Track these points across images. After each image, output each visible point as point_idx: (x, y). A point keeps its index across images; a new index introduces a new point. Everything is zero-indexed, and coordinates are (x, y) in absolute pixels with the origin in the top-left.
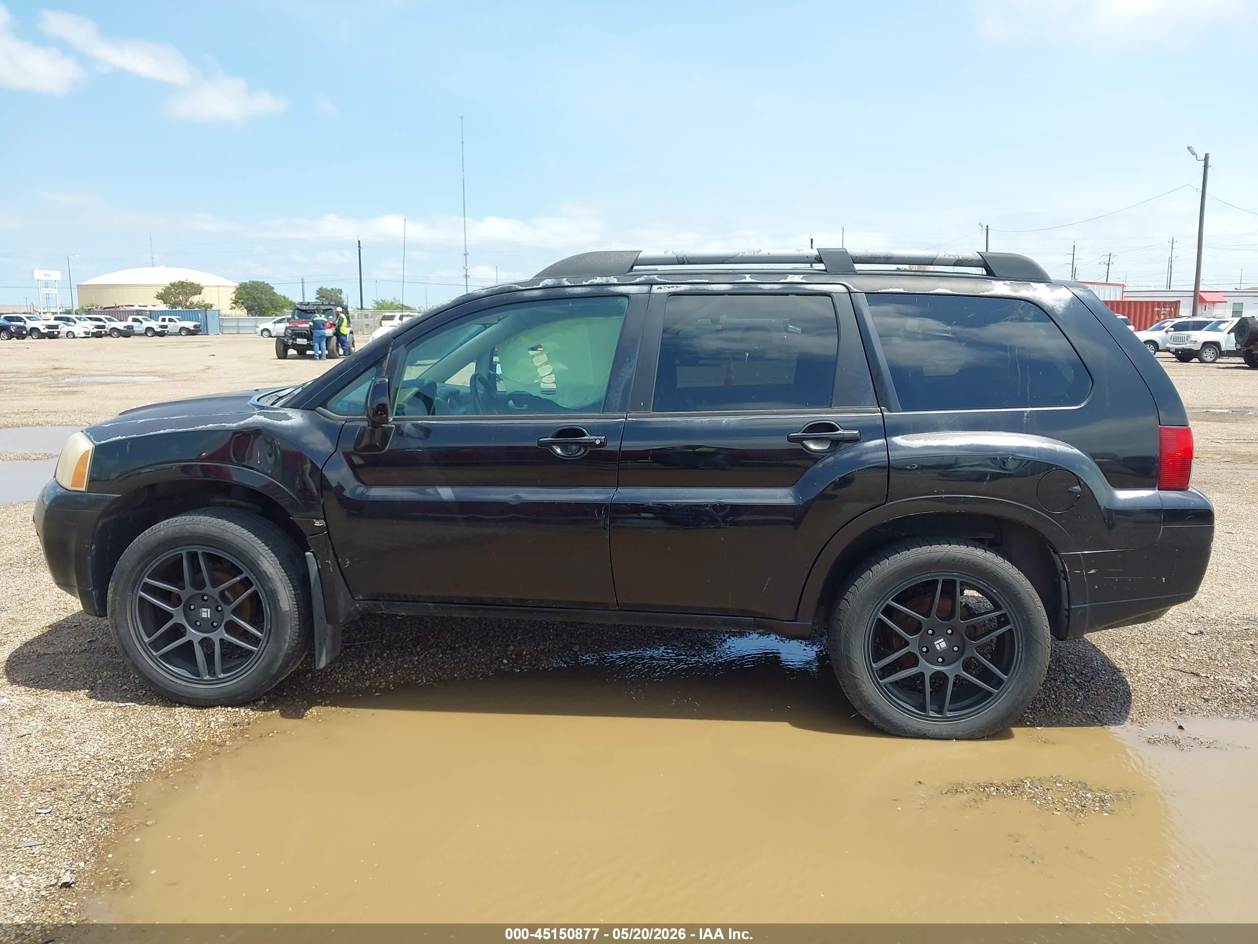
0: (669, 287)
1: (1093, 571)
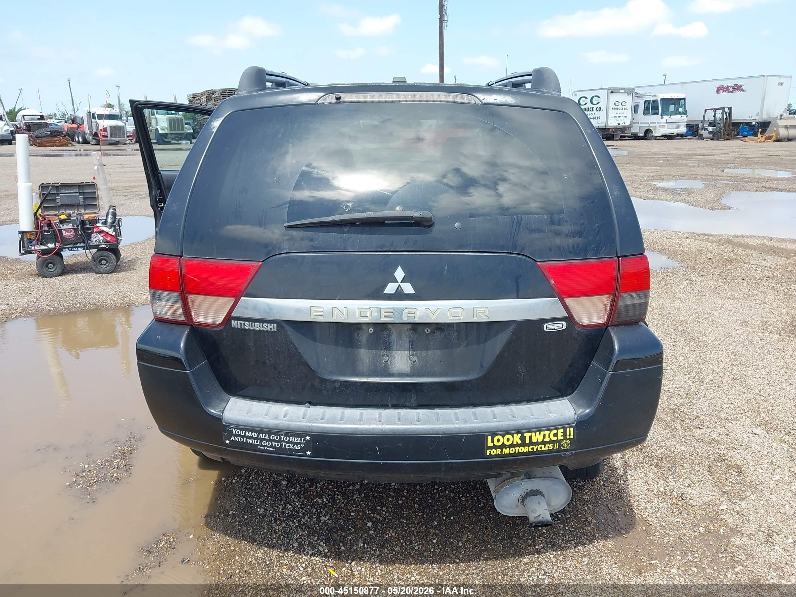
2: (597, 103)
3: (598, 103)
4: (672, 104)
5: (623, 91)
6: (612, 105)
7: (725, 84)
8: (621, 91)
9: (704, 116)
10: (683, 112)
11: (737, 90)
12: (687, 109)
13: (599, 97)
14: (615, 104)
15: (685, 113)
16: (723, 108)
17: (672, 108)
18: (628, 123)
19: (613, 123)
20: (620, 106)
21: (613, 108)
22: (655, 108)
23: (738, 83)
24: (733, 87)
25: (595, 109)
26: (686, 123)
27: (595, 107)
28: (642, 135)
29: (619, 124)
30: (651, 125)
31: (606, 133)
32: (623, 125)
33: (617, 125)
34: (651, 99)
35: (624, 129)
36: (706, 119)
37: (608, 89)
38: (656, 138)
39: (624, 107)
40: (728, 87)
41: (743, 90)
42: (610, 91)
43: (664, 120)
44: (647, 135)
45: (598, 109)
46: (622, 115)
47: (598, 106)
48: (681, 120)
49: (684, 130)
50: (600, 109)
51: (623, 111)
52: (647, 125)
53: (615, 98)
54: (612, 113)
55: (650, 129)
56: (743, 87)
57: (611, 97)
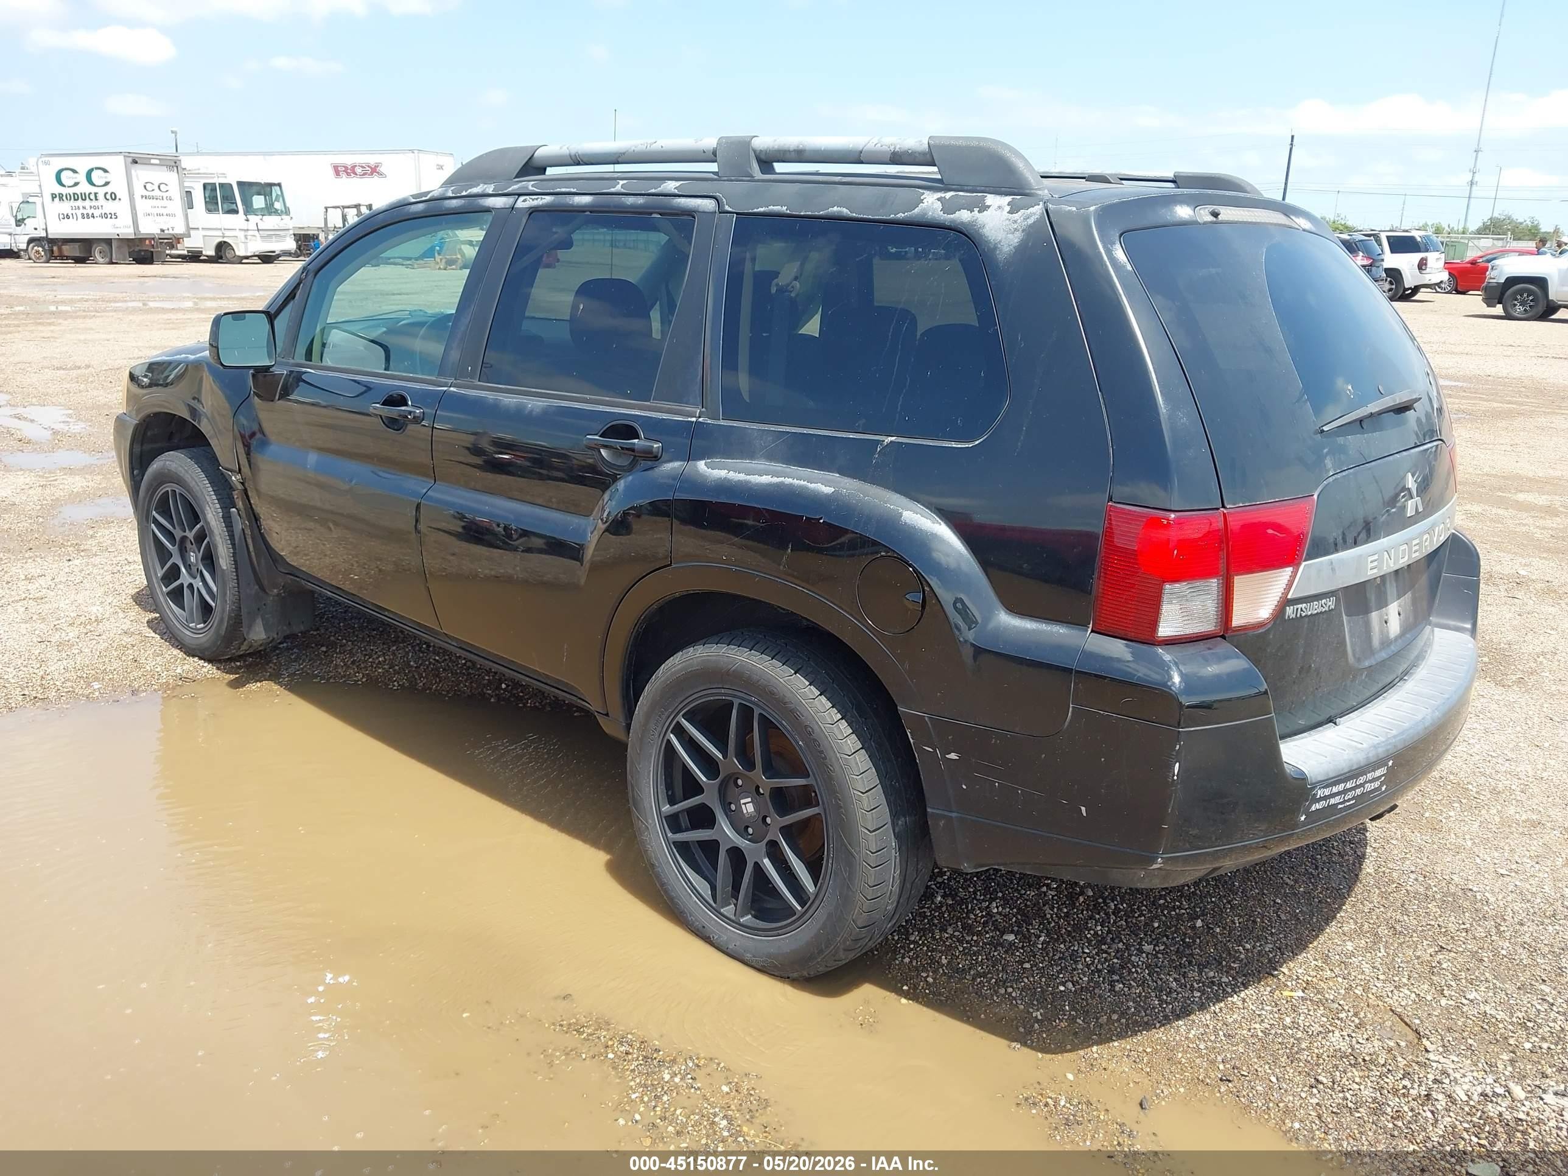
0: (533, 200)
1: (953, 756)
2: (103, 183)
3: (107, 184)
4: (259, 194)
5: (157, 162)
6: (139, 191)
7: (348, 160)
8: (153, 161)
9: (326, 220)
10: (282, 211)
11: (372, 174)
12: (287, 205)
13: (105, 171)
14: (145, 187)
15: (287, 211)
16: (357, 206)
17: (258, 202)
18: (179, 229)
19: (149, 227)
20: (157, 193)
21: (142, 197)
22: (229, 198)
23: (372, 160)
24: (362, 167)
25: (101, 196)
26: (291, 232)
27: (101, 192)
28: (212, 253)
29: (163, 231)
30: (227, 233)
31: (137, 249)
32: (171, 232)
33: (159, 232)
34: (217, 181)
35: (173, 241)
36: (330, 225)
37: (127, 155)
38: (240, 260)
39: (165, 195)
40: (354, 167)
41: (380, 174)
42: (130, 160)
43: (252, 225)
44: (222, 253)
45: (108, 196)
46: (164, 211)
47: (109, 189)
48: (282, 225)
49: (291, 245)
50: (114, 197)
51: (165, 203)
52: (219, 233)
53: (142, 174)
54: (142, 206)
55: (225, 242)
56: (382, 169)
57: (133, 172)
